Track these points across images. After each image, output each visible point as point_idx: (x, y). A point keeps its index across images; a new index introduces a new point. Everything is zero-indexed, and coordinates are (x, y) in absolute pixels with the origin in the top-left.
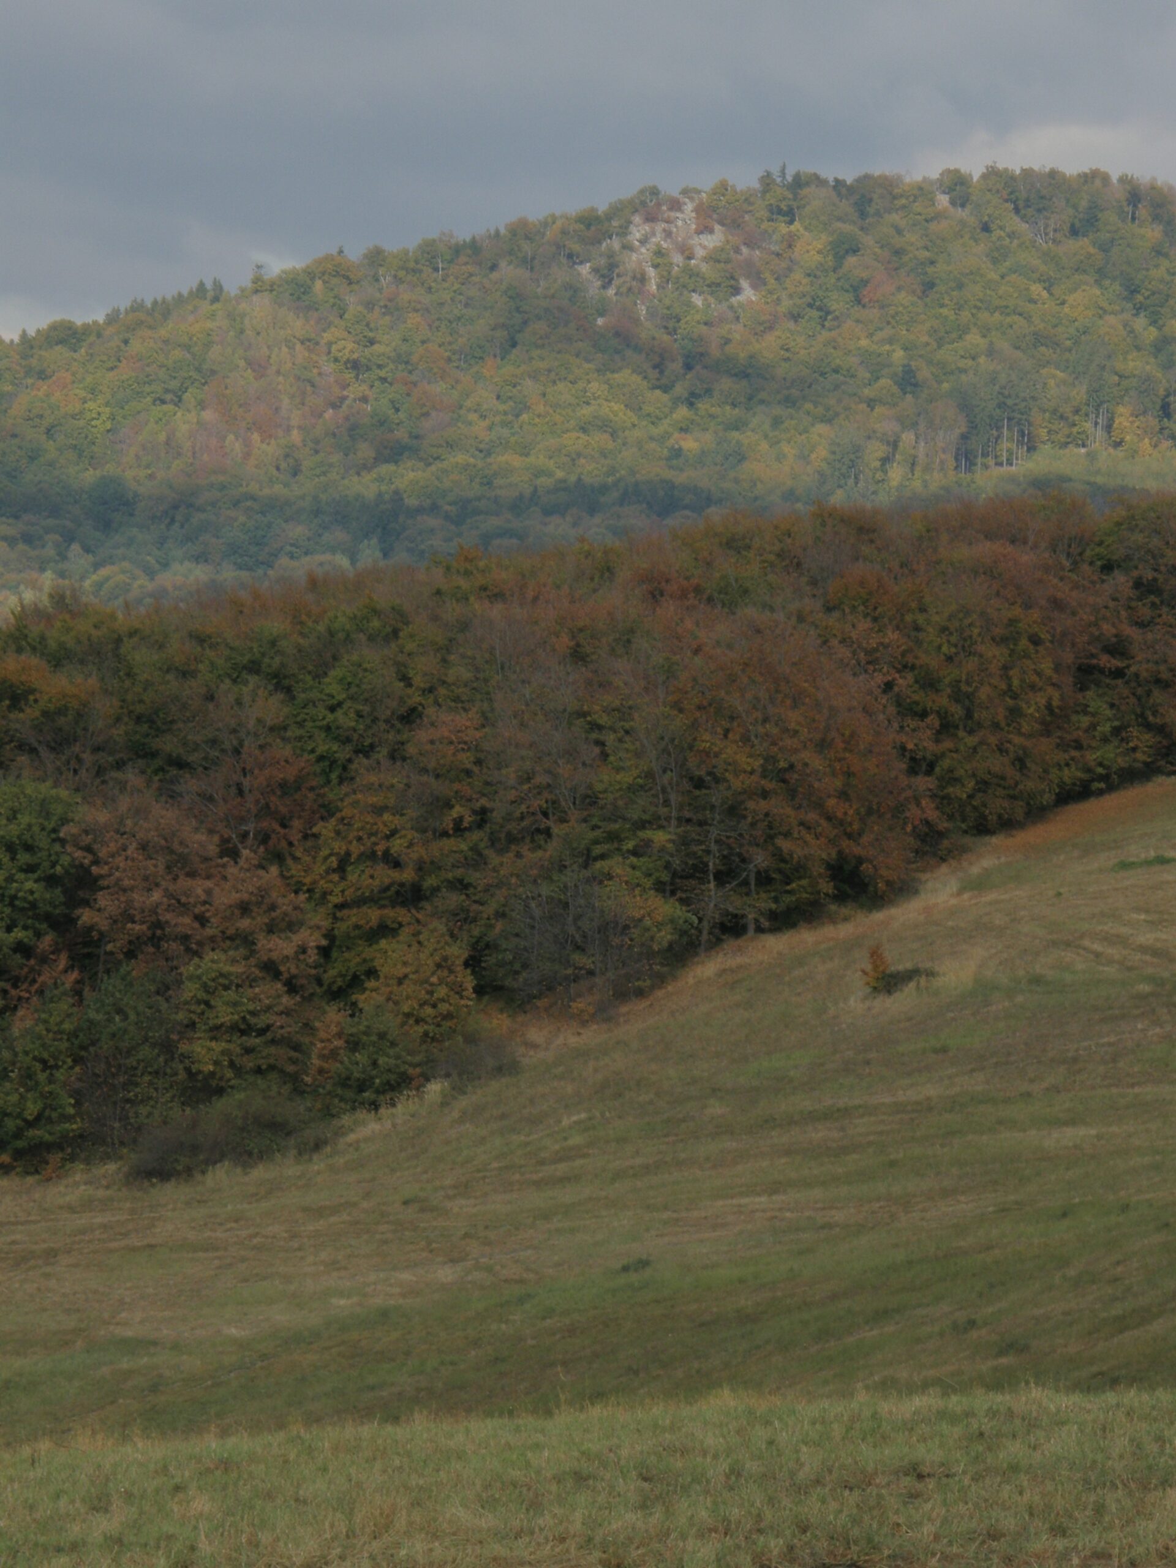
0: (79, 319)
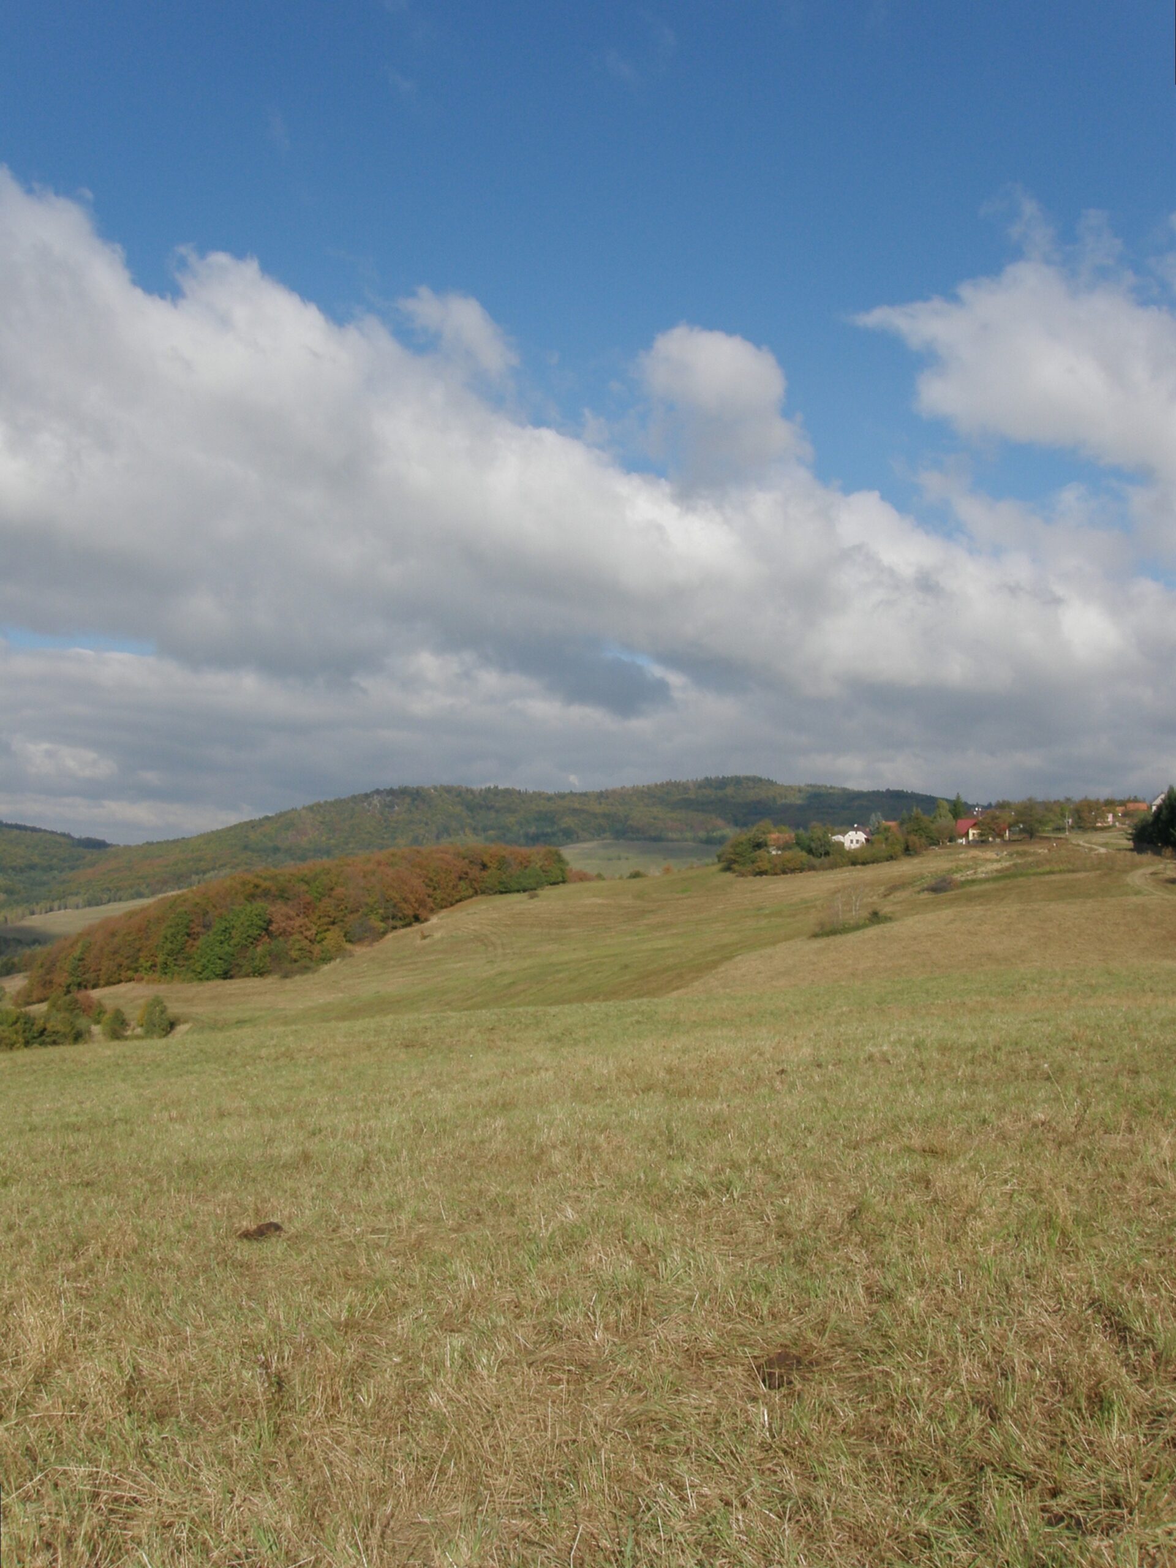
0: (270, 815)
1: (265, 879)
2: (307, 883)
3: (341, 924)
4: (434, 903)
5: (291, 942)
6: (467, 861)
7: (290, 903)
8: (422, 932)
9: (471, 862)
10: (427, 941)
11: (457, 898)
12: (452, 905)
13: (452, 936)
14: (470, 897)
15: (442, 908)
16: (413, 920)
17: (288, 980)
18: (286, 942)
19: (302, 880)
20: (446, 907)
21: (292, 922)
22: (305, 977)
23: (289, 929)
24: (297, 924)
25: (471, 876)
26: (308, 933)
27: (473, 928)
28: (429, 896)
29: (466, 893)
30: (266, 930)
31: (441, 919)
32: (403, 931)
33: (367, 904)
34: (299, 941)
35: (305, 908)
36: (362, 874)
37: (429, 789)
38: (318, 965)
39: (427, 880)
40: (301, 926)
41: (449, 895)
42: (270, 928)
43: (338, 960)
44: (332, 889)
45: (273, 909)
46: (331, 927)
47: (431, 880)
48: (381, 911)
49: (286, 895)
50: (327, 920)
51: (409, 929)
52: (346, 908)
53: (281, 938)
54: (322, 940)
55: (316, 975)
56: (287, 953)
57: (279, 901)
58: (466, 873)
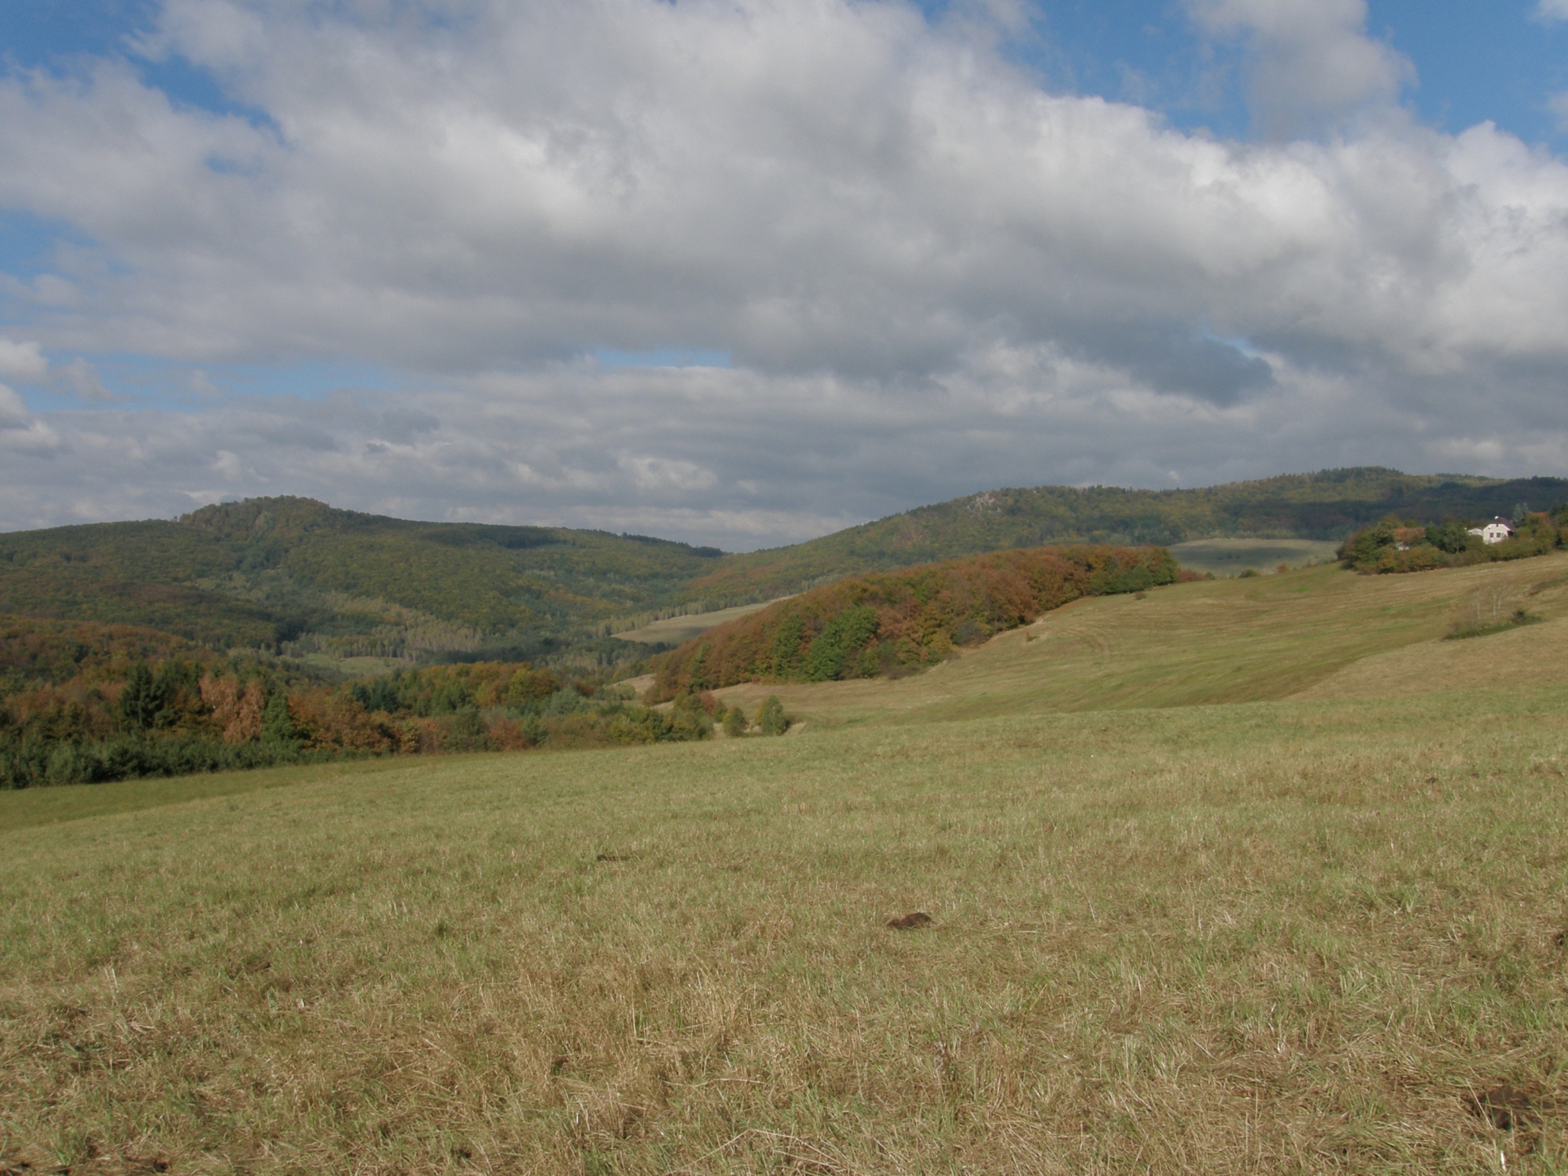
0: (875, 520)
1: (872, 583)
2: (913, 586)
3: (947, 626)
4: (1039, 604)
5: (898, 645)
6: (1071, 561)
7: (897, 606)
8: (1028, 634)
9: (1076, 563)
10: (1034, 642)
11: (1063, 599)
12: (1057, 606)
13: (1058, 638)
14: (1076, 598)
15: (1048, 609)
16: (1018, 621)
17: (896, 681)
18: (894, 644)
19: (909, 583)
20: (1051, 608)
21: (900, 625)
22: (913, 678)
23: (897, 632)
24: (905, 627)
25: (1076, 577)
26: (915, 636)
27: (1079, 629)
28: (1034, 598)
29: (1072, 595)
30: (875, 632)
31: (1047, 620)
32: (1009, 633)
33: (972, 606)
34: (906, 643)
35: (911, 611)
36: (966, 577)
37: (1031, 491)
38: (925, 667)
39: (1032, 582)
40: (908, 629)
41: (1054, 597)
42: (879, 631)
43: (945, 662)
44: (938, 592)
45: (881, 612)
46: (937, 629)
47: (1036, 582)
48: (986, 613)
49: (893, 599)
50: (934, 622)
51: (1014, 631)
52: (952, 610)
53: (889, 641)
54: (929, 642)
55: (924, 676)
56: (895, 655)
57: (886, 605)
58: (1071, 574)
